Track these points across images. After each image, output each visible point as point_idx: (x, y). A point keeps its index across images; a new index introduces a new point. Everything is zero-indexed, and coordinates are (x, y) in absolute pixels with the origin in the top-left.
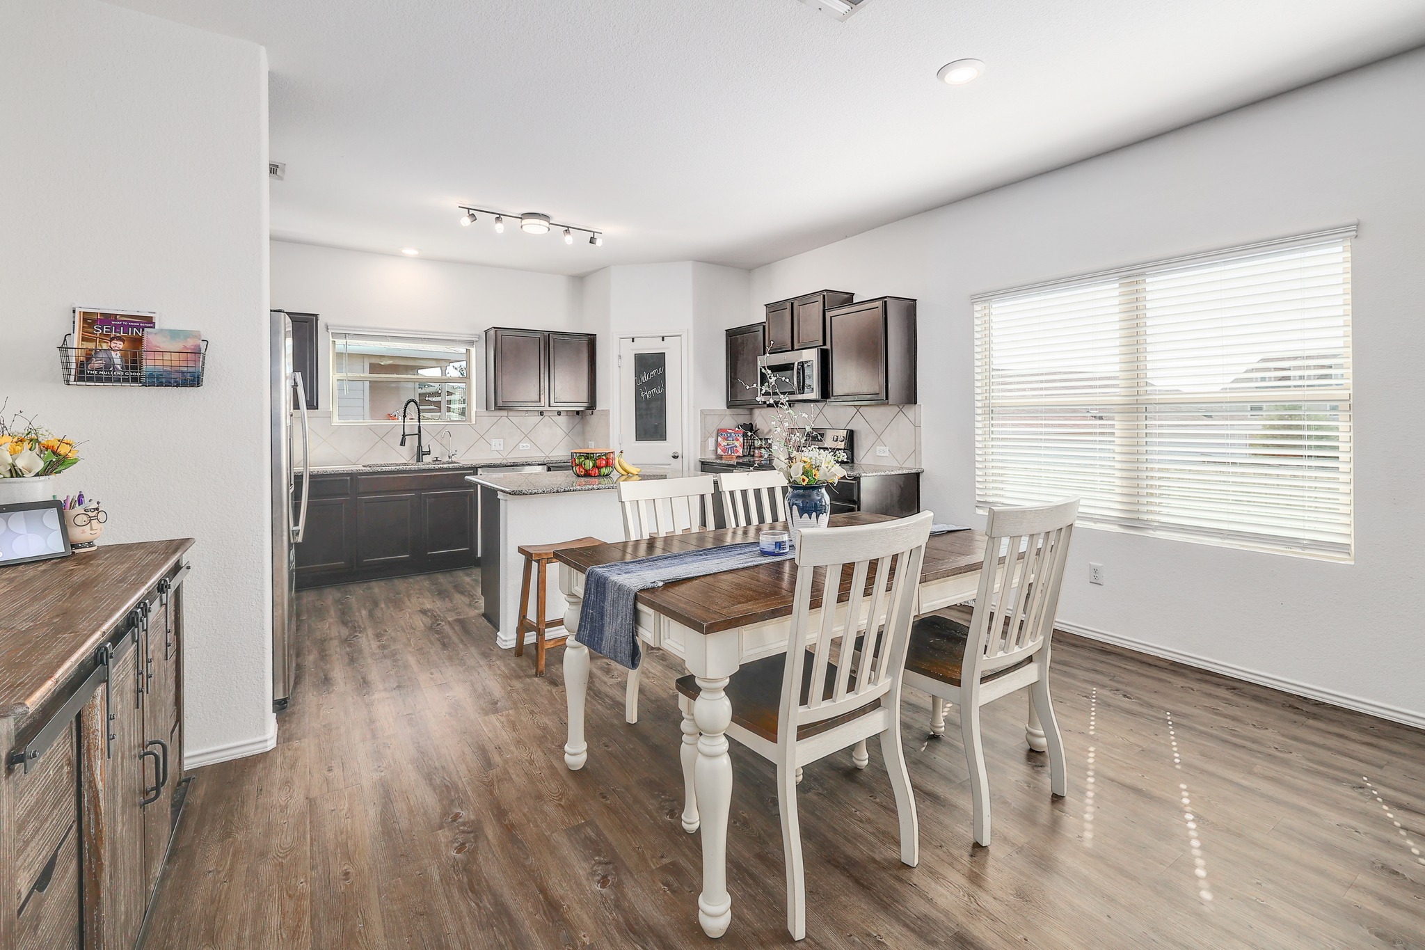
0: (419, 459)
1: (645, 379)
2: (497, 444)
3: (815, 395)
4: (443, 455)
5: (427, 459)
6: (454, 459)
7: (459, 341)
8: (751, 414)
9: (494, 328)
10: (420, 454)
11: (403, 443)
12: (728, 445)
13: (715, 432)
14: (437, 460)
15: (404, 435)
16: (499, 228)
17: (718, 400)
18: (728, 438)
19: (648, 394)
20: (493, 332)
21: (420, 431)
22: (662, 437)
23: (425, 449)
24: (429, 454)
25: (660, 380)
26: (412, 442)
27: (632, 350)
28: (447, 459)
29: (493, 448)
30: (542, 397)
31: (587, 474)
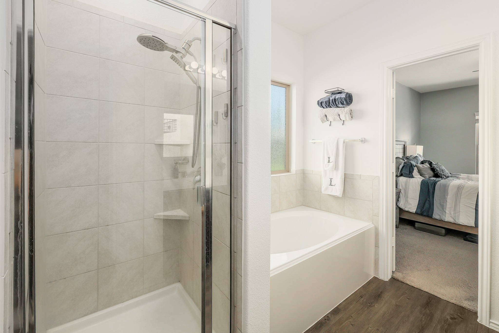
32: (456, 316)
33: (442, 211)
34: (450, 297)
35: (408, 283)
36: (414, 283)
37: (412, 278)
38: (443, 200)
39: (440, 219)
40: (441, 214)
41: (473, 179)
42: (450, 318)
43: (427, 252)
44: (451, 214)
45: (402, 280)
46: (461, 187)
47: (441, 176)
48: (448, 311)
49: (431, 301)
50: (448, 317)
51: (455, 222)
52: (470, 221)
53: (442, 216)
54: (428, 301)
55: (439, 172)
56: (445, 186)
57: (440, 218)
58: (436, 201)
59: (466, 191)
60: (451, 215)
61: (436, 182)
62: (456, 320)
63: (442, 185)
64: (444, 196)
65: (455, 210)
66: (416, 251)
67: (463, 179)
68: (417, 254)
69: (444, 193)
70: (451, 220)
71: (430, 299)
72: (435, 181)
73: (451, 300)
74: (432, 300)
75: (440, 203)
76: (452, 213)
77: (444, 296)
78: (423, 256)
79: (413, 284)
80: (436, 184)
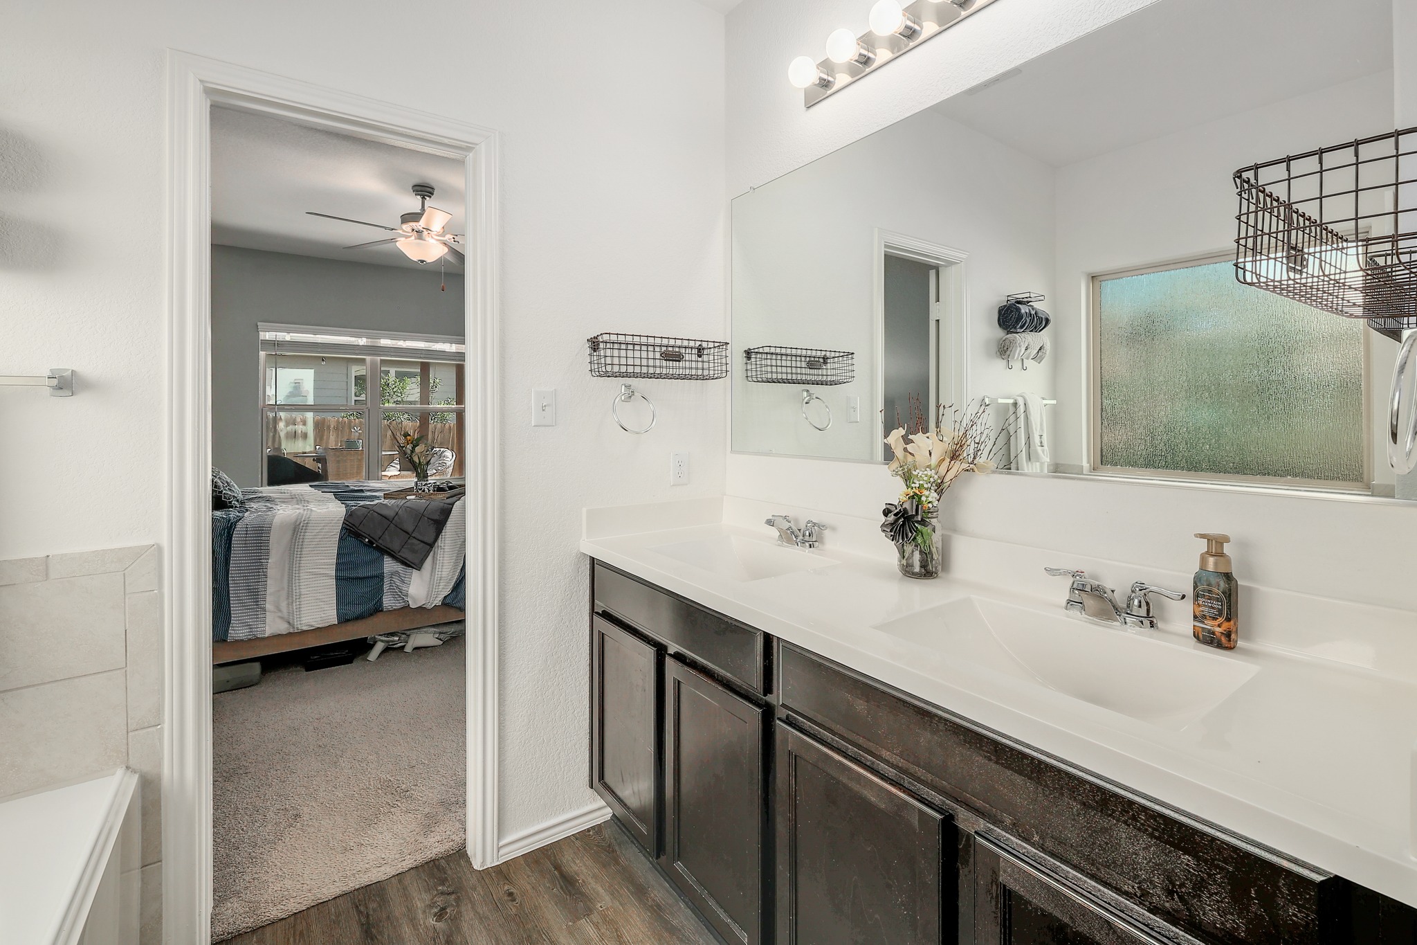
32: (440, 901)
33: (255, 608)
34: (397, 856)
35: (275, 913)
36: (292, 900)
37: (278, 886)
38: (257, 576)
39: (250, 635)
40: (251, 618)
41: (306, 498)
42: (435, 919)
43: (250, 761)
44: (280, 611)
45: (250, 922)
46: (302, 524)
47: (230, 503)
48: (419, 905)
49: (367, 913)
50: (432, 921)
51: (291, 631)
52: (326, 612)
53: (255, 625)
54: (363, 924)
55: (222, 491)
56: (260, 530)
57: (251, 632)
58: (234, 583)
59: (313, 534)
60: (280, 614)
61: (232, 523)
62: (448, 910)
63: (251, 531)
64: (257, 562)
65: (290, 594)
66: (220, 779)
67: (284, 502)
68: (230, 788)
69: (258, 553)
70: (282, 628)
71: (362, 908)
72: (229, 520)
73: (404, 864)
74: (367, 908)
75: (247, 586)
76: (284, 605)
77: (383, 869)
78: (249, 782)
79: (293, 906)
80: (234, 529)
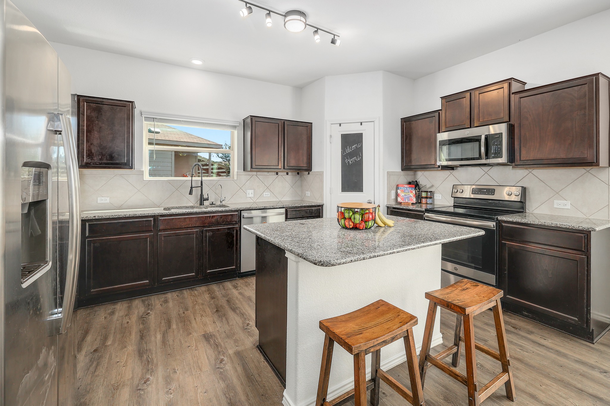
0: (201, 204)
1: (348, 150)
2: (250, 193)
3: (504, 159)
4: (216, 200)
5: (206, 203)
6: (223, 203)
7: (227, 125)
8: (415, 175)
9: (251, 116)
10: (202, 200)
11: (191, 193)
12: (405, 195)
13: (395, 187)
14: (213, 204)
15: (192, 188)
16: (269, 22)
17: (396, 165)
18: (405, 190)
19: (351, 161)
20: (249, 120)
21: (202, 184)
22: (360, 189)
23: (205, 196)
24: (208, 200)
25: (359, 152)
26: (197, 192)
27: (339, 131)
28: (218, 203)
29: (248, 196)
30: (280, 162)
31: (355, 228)
